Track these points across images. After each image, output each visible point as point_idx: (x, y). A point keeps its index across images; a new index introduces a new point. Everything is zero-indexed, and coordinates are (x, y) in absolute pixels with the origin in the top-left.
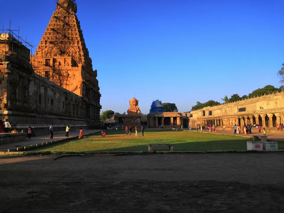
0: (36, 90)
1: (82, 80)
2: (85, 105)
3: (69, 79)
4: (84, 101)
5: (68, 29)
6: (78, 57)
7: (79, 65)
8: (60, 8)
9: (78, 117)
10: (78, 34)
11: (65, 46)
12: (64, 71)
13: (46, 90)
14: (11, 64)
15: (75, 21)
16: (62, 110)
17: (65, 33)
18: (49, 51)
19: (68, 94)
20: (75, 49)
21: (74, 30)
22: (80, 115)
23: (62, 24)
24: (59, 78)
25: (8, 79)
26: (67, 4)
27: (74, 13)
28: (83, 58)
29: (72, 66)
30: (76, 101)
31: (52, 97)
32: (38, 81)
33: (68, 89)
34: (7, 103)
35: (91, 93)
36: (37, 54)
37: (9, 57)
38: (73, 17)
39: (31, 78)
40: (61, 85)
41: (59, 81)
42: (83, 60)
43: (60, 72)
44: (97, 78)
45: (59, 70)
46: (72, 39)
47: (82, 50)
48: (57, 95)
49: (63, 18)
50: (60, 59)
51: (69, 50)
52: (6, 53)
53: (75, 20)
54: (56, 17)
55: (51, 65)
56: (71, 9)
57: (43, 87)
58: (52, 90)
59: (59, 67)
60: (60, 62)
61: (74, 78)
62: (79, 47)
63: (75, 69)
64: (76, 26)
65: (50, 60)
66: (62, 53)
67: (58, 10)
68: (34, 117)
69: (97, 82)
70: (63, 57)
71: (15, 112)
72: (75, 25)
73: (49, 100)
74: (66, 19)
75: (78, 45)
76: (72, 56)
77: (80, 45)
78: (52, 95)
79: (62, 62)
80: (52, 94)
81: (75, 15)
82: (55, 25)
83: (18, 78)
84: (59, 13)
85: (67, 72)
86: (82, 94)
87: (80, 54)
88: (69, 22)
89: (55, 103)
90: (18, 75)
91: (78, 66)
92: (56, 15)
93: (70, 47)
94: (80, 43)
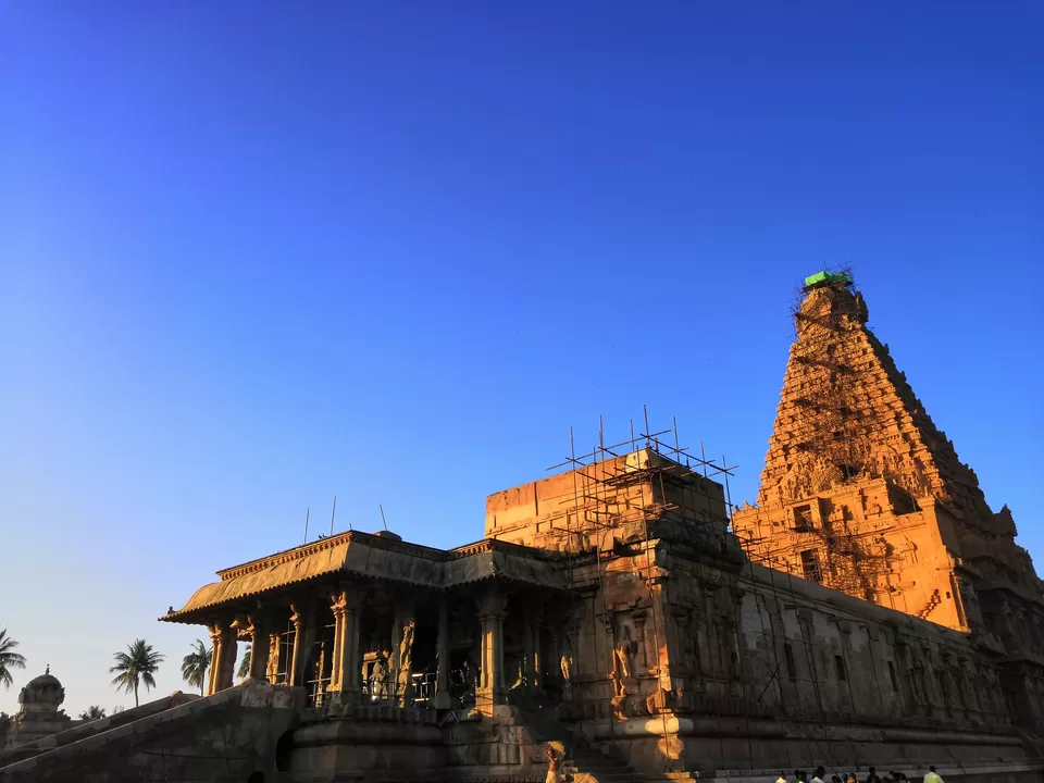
0: (768, 626)
1: (952, 561)
2: (995, 672)
3: (895, 565)
4: (983, 649)
5: (851, 383)
6: (914, 473)
7: (921, 502)
8: (808, 328)
9: (977, 730)
10: (891, 389)
11: (852, 448)
12: (870, 540)
13: (805, 619)
14: (667, 546)
15: (870, 350)
16: (890, 699)
17: (843, 403)
18: (801, 477)
19: (901, 631)
20: (892, 445)
21: (873, 379)
22: (982, 715)
23: (825, 373)
24: (857, 569)
25: (665, 601)
26: (829, 306)
27: (858, 326)
28: (932, 471)
29: (896, 512)
30: (945, 656)
31: (834, 647)
32: (768, 593)
33: (899, 607)
34: (674, 690)
35: (1006, 608)
36: (766, 496)
37: (656, 522)
38: (859, 339)
39: (741, 585)
40: (869, 593)
41: (859, 581)
42: (936, 481)
43: (855, 545)
44: (1018, 541)
45: (850, 537)
46: (874, 415)
47: (923, 441)
48: (858, 640)
49: (826, 356)
50: (844, 496)
51: (873, 455)
52: (647, 511)
53: (866, 345)
54: (800, 360)
55: (815, 526)
56: (845, 317)
57: (793, 613)
58: (831, 619)
59: (846, 527)
60: (845, 509)
61: (915, 560)
62: (906, 437)
63: (914, 523)
64: (877, 364)
65: (807, 507)
66: (848, 472)
67: (805, 333)
68: (779, 737)
69: (1024, 557)
70: (852, 487)
71: (705, 723)
72: (871, 364)
73: (824, 661)
74: (836, 354)
75: (900, 428)
76: (888, 476)
77: (909, 427)
78: (833, 639)
79: (855, 507)
80: (836, 633)
81: (864, 329)
82: (802, 385)
83: (697, 591)
84: (808, 344)
85: (883, 540)
86: (968, 621)
87: (917, 461)
88: (847, 360)
89: (856, 669)
90: (695, 581)
91: (919, 509)
92: (800, 354)
93: (872, 445)
94: (907, 419)
